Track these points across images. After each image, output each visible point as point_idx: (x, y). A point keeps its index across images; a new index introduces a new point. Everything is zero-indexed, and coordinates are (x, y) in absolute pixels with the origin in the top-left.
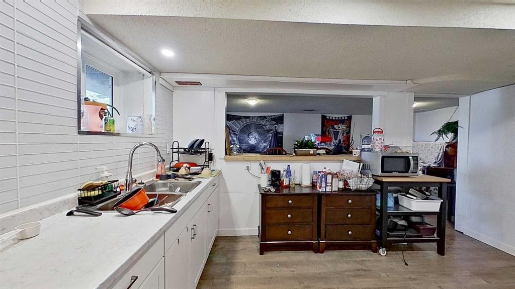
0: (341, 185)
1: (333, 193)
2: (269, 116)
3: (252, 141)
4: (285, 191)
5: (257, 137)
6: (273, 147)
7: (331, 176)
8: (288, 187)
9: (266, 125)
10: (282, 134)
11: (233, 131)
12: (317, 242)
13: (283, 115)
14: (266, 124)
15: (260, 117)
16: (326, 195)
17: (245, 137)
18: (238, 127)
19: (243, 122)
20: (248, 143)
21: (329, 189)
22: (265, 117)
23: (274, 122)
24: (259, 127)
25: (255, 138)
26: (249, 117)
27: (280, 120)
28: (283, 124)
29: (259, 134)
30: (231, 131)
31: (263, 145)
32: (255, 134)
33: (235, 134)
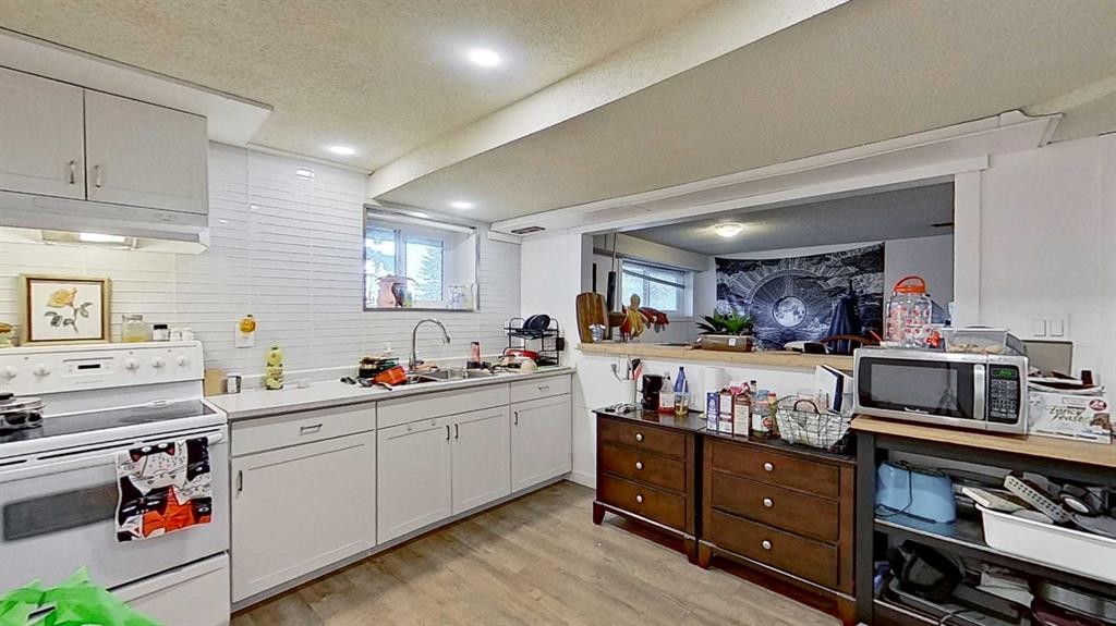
0: (758, 424)
1: (736, 438)
2: (836, 255)
3: (788, 318)
4: (665, 421)
5: (801, 309)
6: (838, 333)
7: (730, 397)
8: (671, 412)
9: (826, 279)
10: (881, 301)
11: (737, 296)
12: (694, 538)
13: (882, 249)
14: (828, 275)
15: (811, 258)
16: (716, 439)
17: (767, 310)
18: (749, 287)
19: (762, 275)
20: (777, 325)
21: (724, 427)
22: (823, 258)
23: (852, 269)
24: (807, 287)
25: (796, 313)
26: (779, 260)
27: (874, 260)
28: (883, 271)
29: (806, 301)
30: (733, 297)
31: (818, 330)
32: (794, 302)
33: (742, 303)
